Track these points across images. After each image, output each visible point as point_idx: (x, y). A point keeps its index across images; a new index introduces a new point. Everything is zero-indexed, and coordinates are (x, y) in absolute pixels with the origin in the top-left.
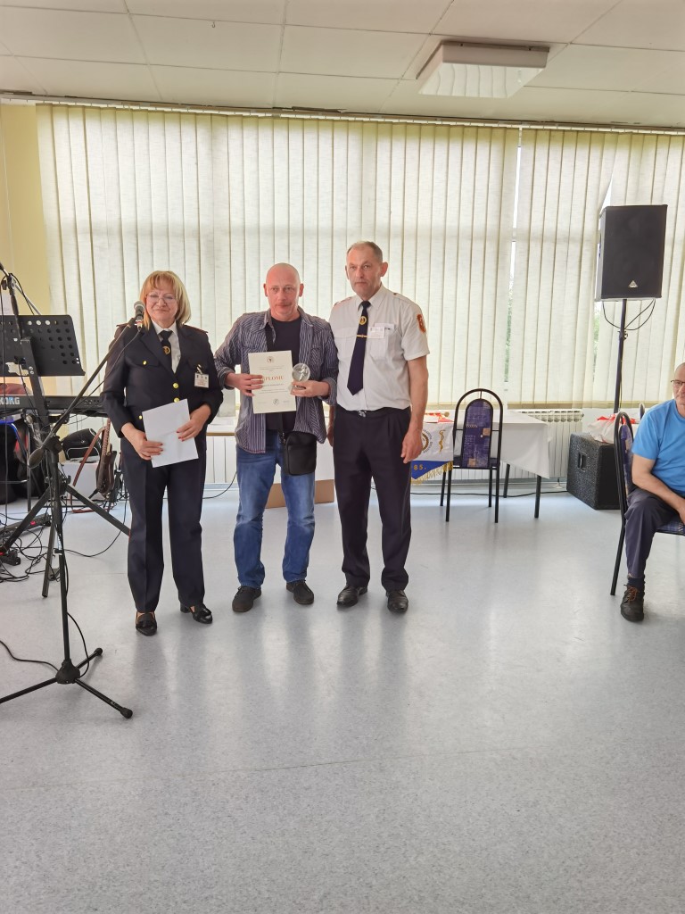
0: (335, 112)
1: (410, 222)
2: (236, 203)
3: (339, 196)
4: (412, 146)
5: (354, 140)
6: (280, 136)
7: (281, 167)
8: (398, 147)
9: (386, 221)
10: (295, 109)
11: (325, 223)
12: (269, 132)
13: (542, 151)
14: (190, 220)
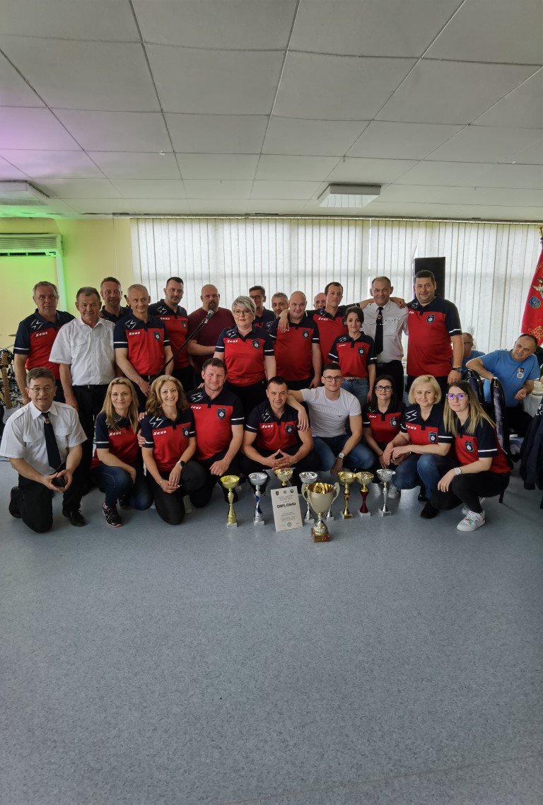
0: (277, 215)
1: (316, 269)
2: (228, 261)
3: (280, 256)
4: (316, 230)
5: (286, 227)
6: (249, 227)
7: (250, 243)
8: (309, 231)
9: (304, 268)
10: (257, 214)
11: (273, 271)
12: (244, 226)
13: (382, 230)
14: (205, 271)
